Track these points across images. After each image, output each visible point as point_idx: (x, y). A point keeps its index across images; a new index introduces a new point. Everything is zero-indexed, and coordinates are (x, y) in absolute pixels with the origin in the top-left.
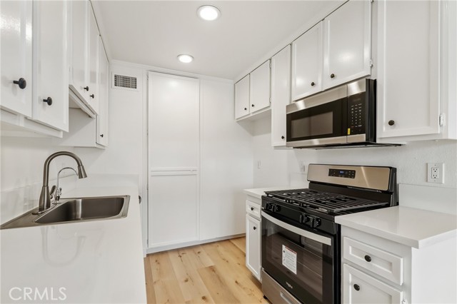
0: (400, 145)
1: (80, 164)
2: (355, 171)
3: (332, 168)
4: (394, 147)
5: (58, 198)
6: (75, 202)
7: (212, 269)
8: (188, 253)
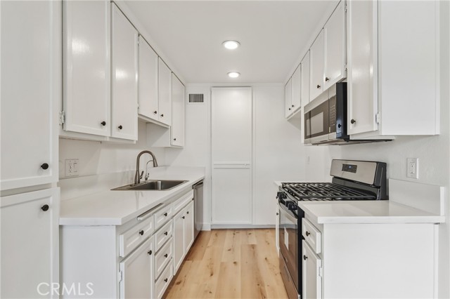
0: (391, 140)
1: (154, 158)
2: (356, 166)
3: (345, 163)
4: (385, 142)
5: (146, 179)
6: (157, 182)
7: (253, 246)
8: (241, 233)
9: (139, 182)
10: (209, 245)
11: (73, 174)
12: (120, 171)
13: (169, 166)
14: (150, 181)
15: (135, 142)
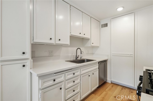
6: (85, 60)
8: (127, 90)
9: (77, 59)
10: (106, 90)
11: (51, 55)
12: (70, 55)
13: (94, 54)
14: (82, 59)
15: (69, 45)
